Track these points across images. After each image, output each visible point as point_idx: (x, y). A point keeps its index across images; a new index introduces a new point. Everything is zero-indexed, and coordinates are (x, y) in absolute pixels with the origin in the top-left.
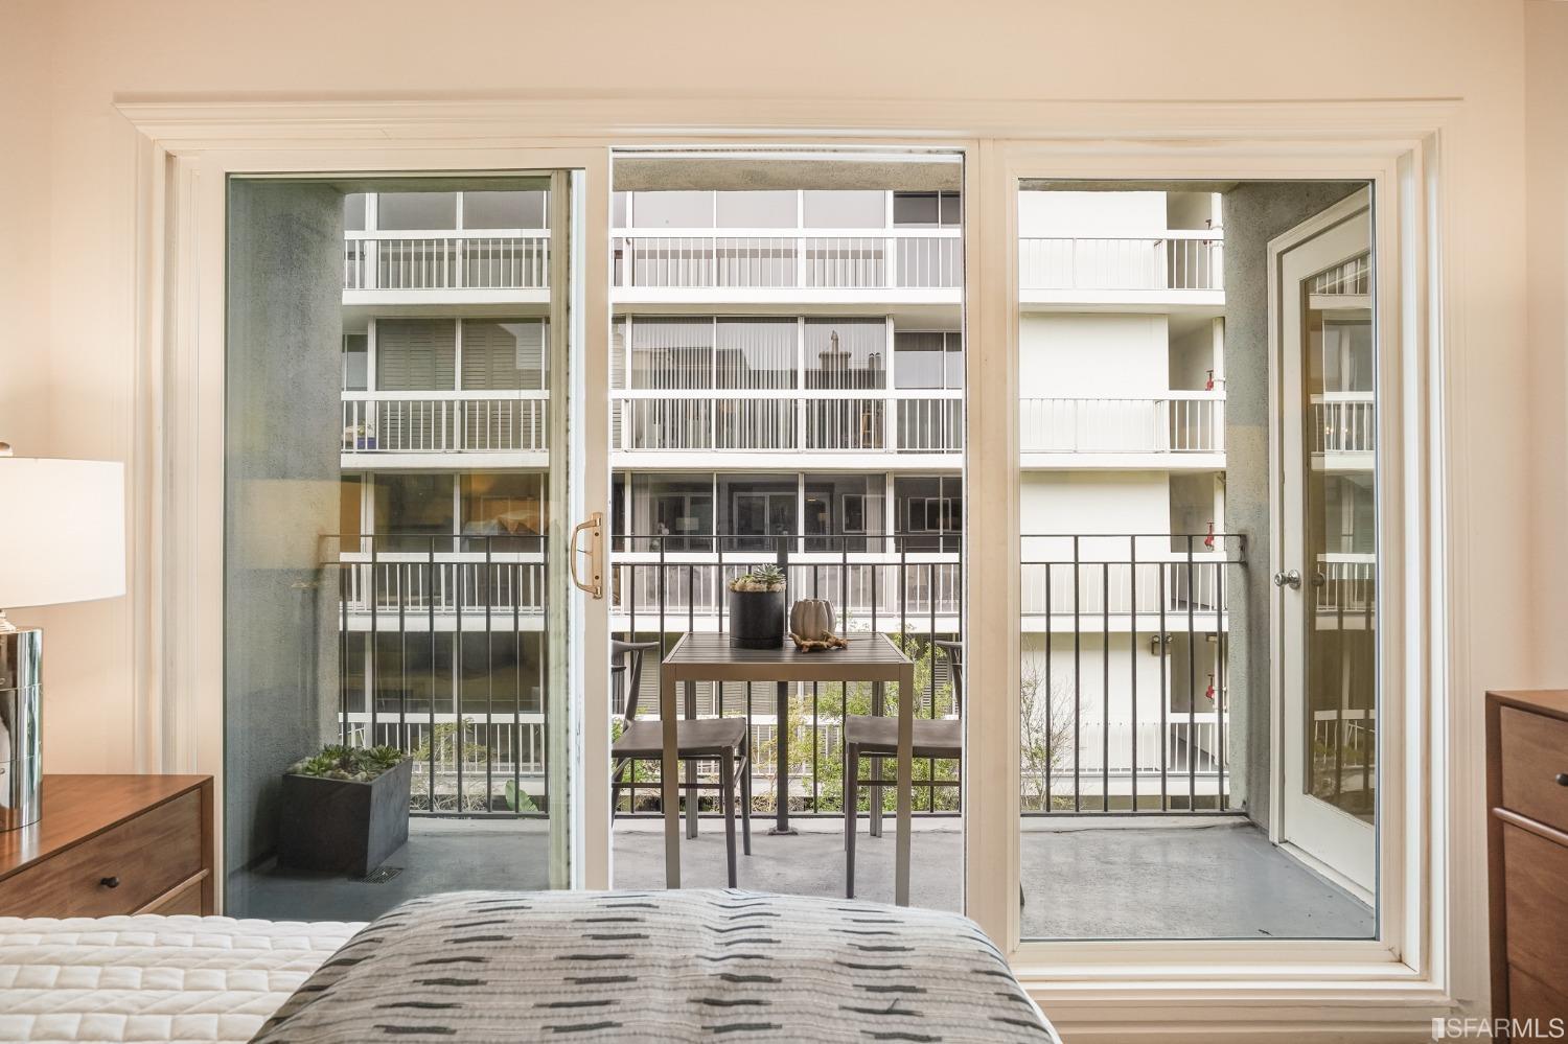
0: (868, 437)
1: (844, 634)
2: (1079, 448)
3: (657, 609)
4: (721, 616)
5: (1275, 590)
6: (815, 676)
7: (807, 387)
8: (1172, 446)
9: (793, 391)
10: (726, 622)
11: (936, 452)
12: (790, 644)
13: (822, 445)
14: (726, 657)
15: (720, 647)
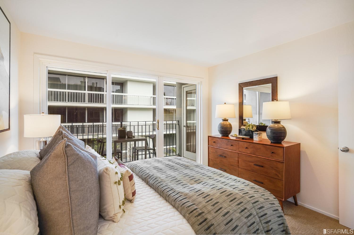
0: (101, 101)
1: (134, 135)
2: (139, 104)
3: (102, 133)
4: (116, 134)
5: (182, 127)
6: (130, 141)
7: (88, 91)
8: (153, 104)
9: (85, 91)
10: (117, 135)
11: (118, 104)
12: (127, 137)
13: (91, 102)
14: (117, 140)
15: (116, 138)
